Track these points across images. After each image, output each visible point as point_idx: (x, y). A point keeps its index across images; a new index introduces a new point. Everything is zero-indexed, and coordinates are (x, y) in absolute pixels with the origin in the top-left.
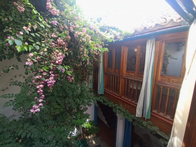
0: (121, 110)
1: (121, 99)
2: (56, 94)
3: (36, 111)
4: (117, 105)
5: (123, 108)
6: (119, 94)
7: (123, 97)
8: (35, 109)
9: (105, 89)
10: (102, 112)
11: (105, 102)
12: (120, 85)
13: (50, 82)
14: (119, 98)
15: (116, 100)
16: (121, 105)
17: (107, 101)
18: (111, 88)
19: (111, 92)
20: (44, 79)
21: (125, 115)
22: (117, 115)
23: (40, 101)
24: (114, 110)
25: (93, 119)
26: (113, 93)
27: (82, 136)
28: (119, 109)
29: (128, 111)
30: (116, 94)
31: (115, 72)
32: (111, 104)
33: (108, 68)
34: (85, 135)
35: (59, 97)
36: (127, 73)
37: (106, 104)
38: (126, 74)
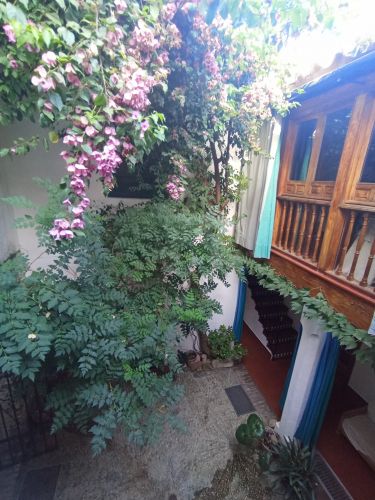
0: (317, 309)
1: (322, 275)
3: (63, 233)
4: (308, 293)
5: (325, 303)
6: (317, 259)
7: (329, 272)
8: (61, 229)
9: (275, 246)
10: (257, 313)
11: (270, 281)
12: (328, 233)
13: (104, 157)
14: (317, 273)
15: (306, 279)
16: (320, 295)
17: (276, 280)
18: (293, 244)
19: (291, 254)
21: (330, 326)
22: (303, 321)
23: (77, 210)
24: (295, 306)
25: (232, 324)
26: (300, 257)
27: (198, 357)
28: (312, 307)
29: (341, 315)
30: (308, 261)
31: (314, 192)
32: (285, 289)
33: (292, 182)
34: (204, 356)
36: (362, 193)
37: (271, 287)
38: (357, 195)
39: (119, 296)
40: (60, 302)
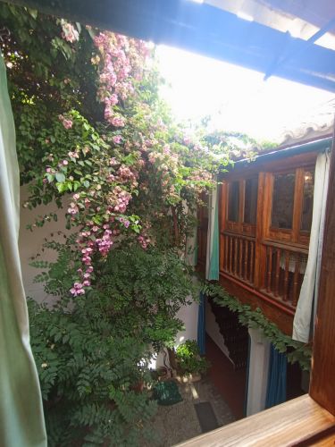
0: (256, 321)
1: (257, 293)
2: (116, 270)
3: (79, 292)
4: (249, 308)
5: (262, 316)
6: (253, 282)
7: (263, 291)
8: (77, 289)
9: (222, 269)
10: (217, 325)
11: (222, 299)
12: (257, 261)
13: (103, 244)
14: (254, 291)
15: (248, 297)
16: (258, 309)
17: (226, 298)
18: (235, 268)
19: (235, 276)
20: (93, 238)
21: (267, 335)
22: (250, 331)
23: (86, 276)
24: (241, 319)
25: (196, 338)
26: (241, 279)
27: (169, 373)
28: (253, 319)
29: (274, 324)
30: (247, 282)
31: (245, 230)
32: (234, 305)
33: (230, 222)
34: (175, 372)
35: (122, 277)
36: (273, 234)
37: (223, 304)
38: (271, 235)
39: (104, 324)
40: (63, 335)
